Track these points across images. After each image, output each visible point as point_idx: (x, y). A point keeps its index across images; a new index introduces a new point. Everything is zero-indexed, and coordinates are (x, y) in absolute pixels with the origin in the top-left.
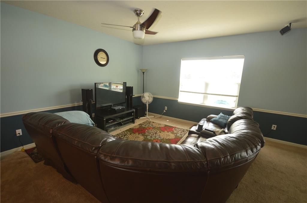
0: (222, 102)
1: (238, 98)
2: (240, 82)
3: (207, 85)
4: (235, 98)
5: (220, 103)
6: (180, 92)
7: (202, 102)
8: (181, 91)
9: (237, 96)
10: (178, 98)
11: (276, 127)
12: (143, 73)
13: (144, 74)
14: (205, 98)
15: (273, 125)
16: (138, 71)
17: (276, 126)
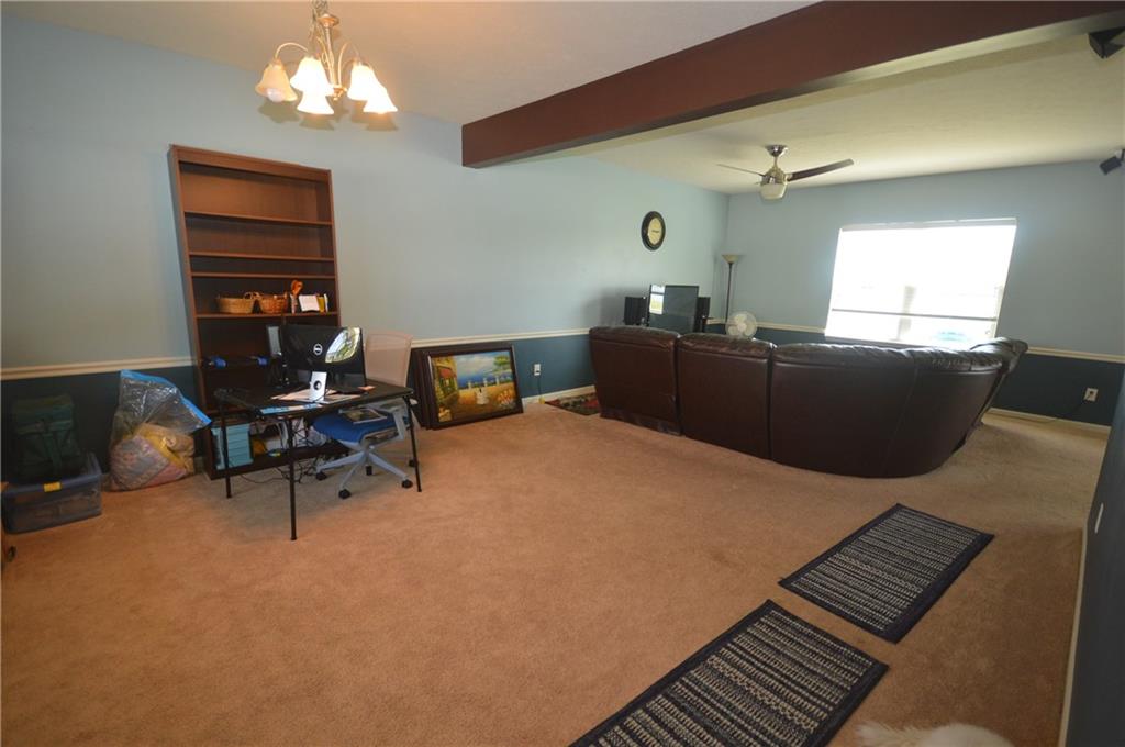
0: (951, 335)
1: (996, 323)
2: (1003, 284)
3: (910, 292)
4: (991, 323)
5: (949, 339)
6: (831, 313)
7: (894, 337)
8: (833, 310)
9: (993, 320)
10: (824, 327)
11: (1095, 395)
12: (731, 264)
13: (733, 266)
14: (903, 326)
15: (1089, 390)
16: (716, 260)
17: (1095, 391)
